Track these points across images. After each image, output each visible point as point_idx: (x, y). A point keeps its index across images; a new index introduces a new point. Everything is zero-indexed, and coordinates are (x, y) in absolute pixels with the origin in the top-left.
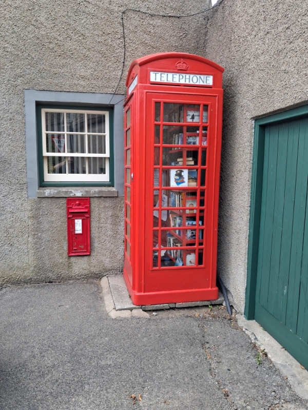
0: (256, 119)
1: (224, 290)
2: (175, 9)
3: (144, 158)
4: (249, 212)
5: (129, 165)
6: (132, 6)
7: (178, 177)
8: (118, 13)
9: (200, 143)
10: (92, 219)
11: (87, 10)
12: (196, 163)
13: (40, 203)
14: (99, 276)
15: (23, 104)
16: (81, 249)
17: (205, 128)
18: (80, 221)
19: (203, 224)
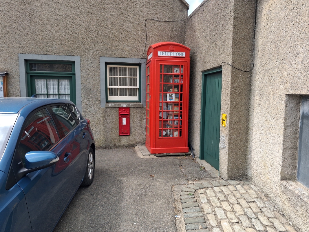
0: (203, 72)
1: (192, 149)
2: (170, 18)
3: (155, 89)
4: (200, 112)
5: (148, 91)
6: (150, 17)
7: (170, 97)
8: (143, 21)
9: (180, 82)
10: (130, 118)
11: (129, 19)
12: (178, 91)
13: (106, 110)
14: (133, 146)
15: (99, 64)
16: (125, 132)
17: (182, 76)
18: (125, 119)
19: (182, 118)
